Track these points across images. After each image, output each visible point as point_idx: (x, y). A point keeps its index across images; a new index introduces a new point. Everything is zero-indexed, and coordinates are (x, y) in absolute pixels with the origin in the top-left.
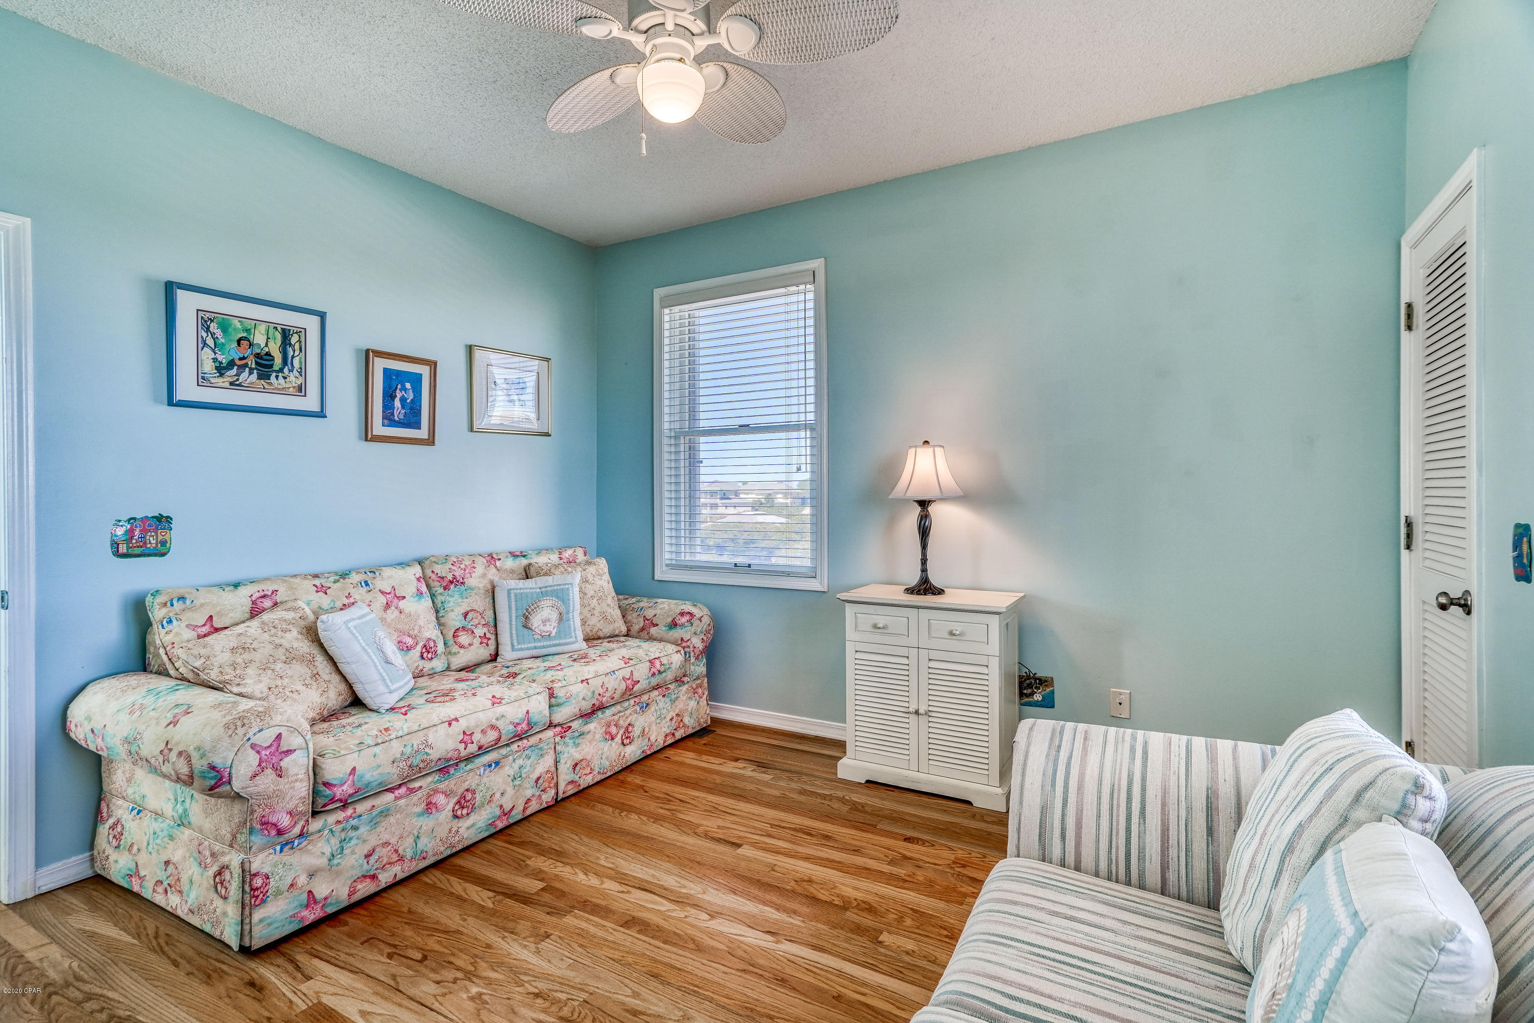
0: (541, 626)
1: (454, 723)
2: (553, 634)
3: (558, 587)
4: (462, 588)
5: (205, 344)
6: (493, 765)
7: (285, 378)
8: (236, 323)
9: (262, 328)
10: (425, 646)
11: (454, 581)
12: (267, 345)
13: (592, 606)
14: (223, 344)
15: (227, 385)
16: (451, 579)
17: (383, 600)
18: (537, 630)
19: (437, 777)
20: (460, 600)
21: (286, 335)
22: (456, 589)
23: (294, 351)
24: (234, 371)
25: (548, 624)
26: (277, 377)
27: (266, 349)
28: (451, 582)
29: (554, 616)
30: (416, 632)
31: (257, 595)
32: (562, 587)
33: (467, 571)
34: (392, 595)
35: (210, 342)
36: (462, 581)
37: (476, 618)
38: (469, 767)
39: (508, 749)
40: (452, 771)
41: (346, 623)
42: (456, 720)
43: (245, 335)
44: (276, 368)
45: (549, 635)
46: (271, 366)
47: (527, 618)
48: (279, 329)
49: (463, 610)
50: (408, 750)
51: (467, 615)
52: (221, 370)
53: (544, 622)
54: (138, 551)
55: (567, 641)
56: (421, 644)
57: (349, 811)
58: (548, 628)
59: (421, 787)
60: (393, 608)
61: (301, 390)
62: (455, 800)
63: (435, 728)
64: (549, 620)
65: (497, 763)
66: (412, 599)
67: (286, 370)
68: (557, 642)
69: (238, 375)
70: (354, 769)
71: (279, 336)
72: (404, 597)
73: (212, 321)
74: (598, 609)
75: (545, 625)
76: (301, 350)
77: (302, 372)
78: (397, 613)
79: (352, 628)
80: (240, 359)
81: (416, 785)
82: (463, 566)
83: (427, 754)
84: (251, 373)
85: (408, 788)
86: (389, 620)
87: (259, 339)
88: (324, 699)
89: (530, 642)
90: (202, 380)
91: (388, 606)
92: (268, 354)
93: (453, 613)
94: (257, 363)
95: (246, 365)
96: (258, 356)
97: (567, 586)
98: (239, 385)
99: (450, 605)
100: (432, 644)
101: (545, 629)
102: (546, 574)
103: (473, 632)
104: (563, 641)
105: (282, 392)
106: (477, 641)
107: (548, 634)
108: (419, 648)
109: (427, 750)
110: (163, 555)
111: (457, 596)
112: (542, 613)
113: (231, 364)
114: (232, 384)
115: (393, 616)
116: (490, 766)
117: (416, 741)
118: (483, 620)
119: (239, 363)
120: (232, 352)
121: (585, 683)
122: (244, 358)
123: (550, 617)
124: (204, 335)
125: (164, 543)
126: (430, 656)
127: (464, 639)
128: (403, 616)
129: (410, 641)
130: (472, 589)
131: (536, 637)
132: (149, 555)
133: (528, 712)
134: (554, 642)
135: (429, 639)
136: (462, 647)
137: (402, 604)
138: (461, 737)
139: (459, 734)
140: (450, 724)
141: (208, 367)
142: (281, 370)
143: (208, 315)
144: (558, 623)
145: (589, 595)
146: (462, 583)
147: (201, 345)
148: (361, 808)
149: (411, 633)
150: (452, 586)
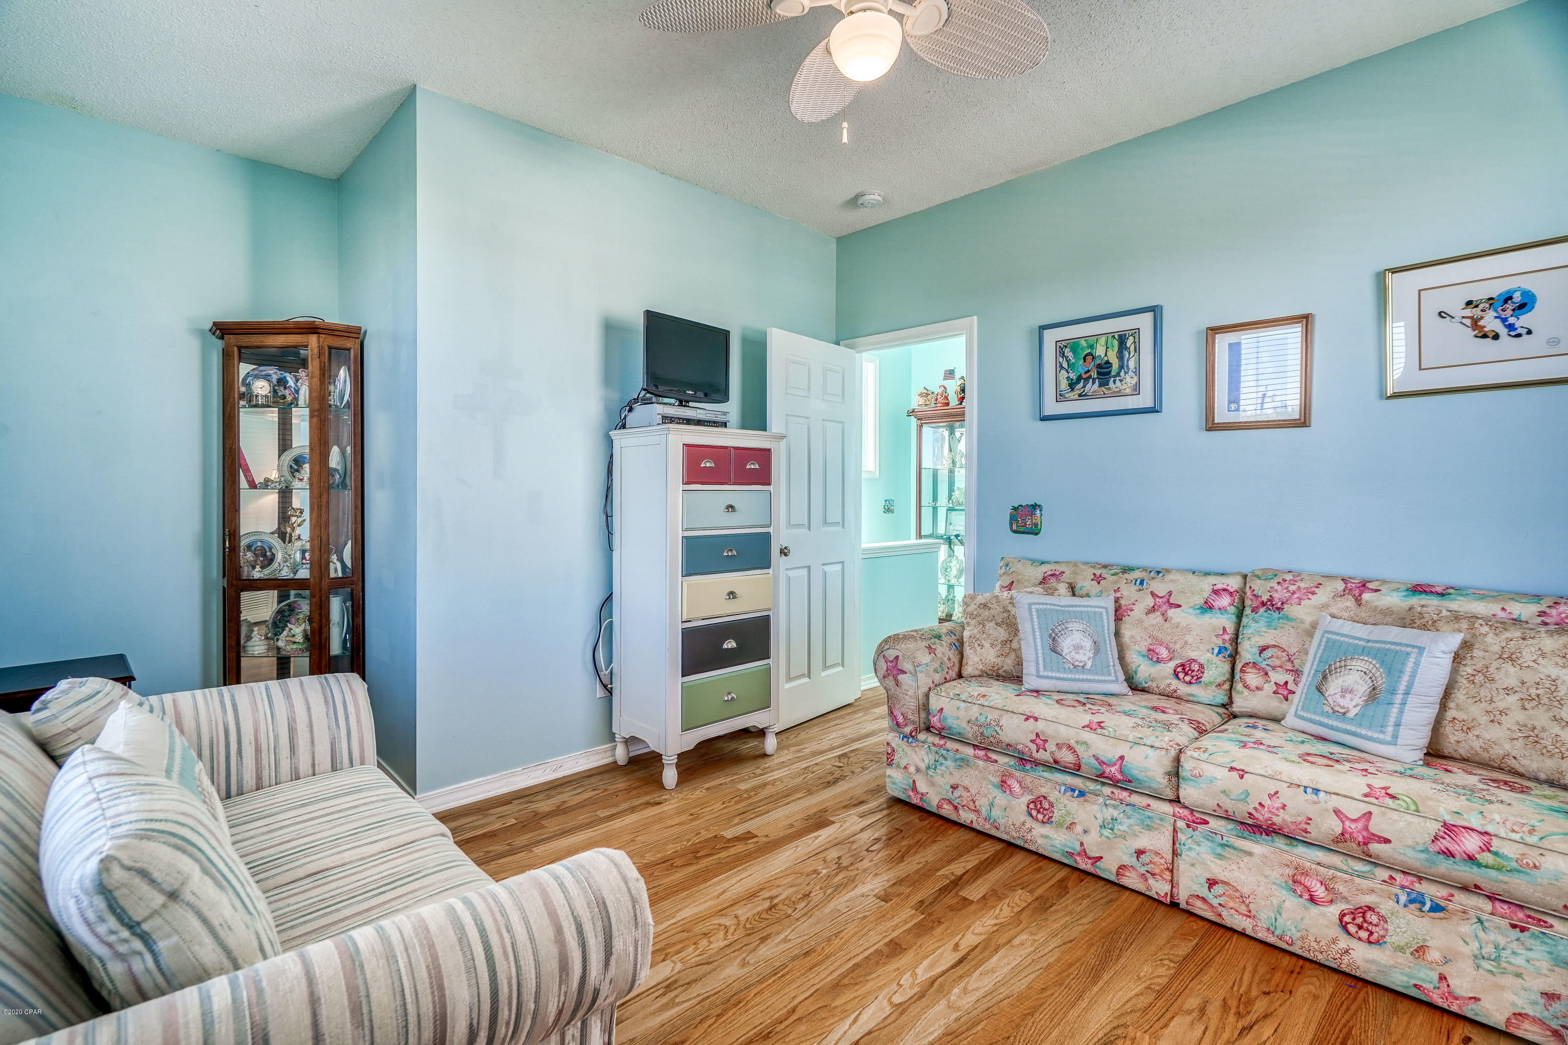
0: (1338, 696)
1: (1032, 720)
2: (1351, 714)
3: (1393, 647)
4: (1276, 615)
5: (1062, 367)
6: (1077, 792)
7: (1121, 381)
8: (1083, 343)
9: (1102, 340)
10: (1183, 665)
11: (1270, 605)
12: (1106, 355)
13: (1501, 705)
14: (1074, 364)
15: (1076, 397)
16: (1265, 600)
17: (1150, 602)
18: (1330, 699)
19: (1012, 763)
20: (1264, 629)
21: (1122, 340)
22: (1266, 614)
23: (1129, 353)
24: (1081, 384)
25: (1348, 696)
26: (1114, 382)
27: (1106, 359)
28: (1263, 604)
29: (1363, 688)
30: (1177, 647)
31: (1050, 573)
32: (1398, 648)
33: (1296, 596)
34: (1164, 600)
35: (1065, 365)
36: (1279, 605)
37: (1277, 658)
38: (1046, 774)
39: (1099, 787)
40: (1028, 767)
41: (1030, 605)
42: (1036, 719)
43: (1089, 351)
44: (1113, 373)
45: (1344, 714)
46: (1110, 372)
47: (1325, 677)
48: (1116, 337)
49: (1263, 642)
50: (982, 720)
51: (1264, 650)
52: (1072, 386)
53: (1345, 691)
54: (1022, 529)
55: (1370, 734)
56: (1178, 662)
57: (942, 742)
58: (1346, 702)
59: (996, 761)
60: (1158, 613)
61: (1137, 389)
62: (1031, 797)
63: (1012, 715)
64: (1351, 691)
65: (1082, 794)
66: (1191, 611)
67: (1122, 374)
68: (1353, 729)
69: (1084, 387)
70: (942, 709)
71: (1116, 343)
72: (1179, 606)
73: (1066, 347)
74: (1518, 716)
75: (1343, 697)
76: (1135, 351)
77: (1137, 372)
78: (1160, 619)
79: (1034, 610)
80: (1086, 373)
81: (994, 756)
82: (1292, 588)
83: (997, 733)
84: (1093, 383)
85: (986, 755)
86: (1146, 624)
87: (1100, 351)
88: (999, 660)
89: (1315, 713)
90: (1060, 397)
91: (1153, 609)
92: (1107, 362)
93: (1248, 642)
94: (1098, 373)
95: (1090, 377)
96: (1099, 366)
97: (1409, 649)
98: (1085, 395)
99: (1250, 631)
100: (1195, 667)
101: (1343, 702)
102: (1424, 627)
103: (1266, 674)
104: (1364, 732)
105: (1119, 394)
106: (1269, 688)
107: (1343, 711)
108: (1172, 665)
109: (997, 729)
110: (1037, 534)
111: (1262, 623)
112: (1346, 678)
113: (1079, 378)
114: (1080, 395)
115: (1154, 622)
116: (1073, 790)
117: (992, 716)
118: (1289, 664)
119: (1085, 376)
120: (1081, 368)
121: (1235, 774)
122: (1088, 371)
123: (1356, 687)
124: (1061, 360)
125: (1036, 525)
126: (1188, 678)
127: (1252, 678)
128: (1167, 625)
129: (1164, 653)
130: (1287, 618)
131: (1326, 709)
132: (1028, 533)
133: (1122, 758)
134: (1349, 727)
135: (1194, 661)
136: (1247, 687)
137: (1172, 612)
138: (1034, 737)
139: (1031, 732)
140: (1027, 719)
141: (1064, 385)
142: (1118, 374)
143: (1063, 343)
144: (1366, 701)
145: (1499, 685)
146: (1278, 609)
147: (1059, 369)
148: (950, 745)
149: (1171, 645)
150: (1262, 610)
